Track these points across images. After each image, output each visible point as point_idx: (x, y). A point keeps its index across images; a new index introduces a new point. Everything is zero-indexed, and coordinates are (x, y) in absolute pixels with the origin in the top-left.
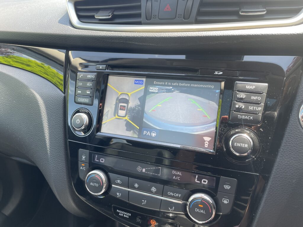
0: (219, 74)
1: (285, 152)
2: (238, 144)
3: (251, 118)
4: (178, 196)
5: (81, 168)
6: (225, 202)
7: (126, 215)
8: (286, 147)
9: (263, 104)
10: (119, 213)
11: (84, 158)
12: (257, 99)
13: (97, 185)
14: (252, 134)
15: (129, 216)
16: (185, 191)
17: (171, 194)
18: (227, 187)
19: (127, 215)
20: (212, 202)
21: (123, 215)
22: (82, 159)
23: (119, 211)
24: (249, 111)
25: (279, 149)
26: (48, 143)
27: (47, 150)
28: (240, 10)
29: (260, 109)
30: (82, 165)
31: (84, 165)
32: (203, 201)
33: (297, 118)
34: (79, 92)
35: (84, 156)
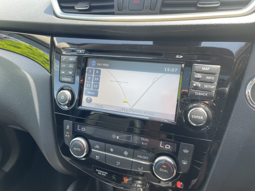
0: (180, 57)
1: (234, 122)
2: (195, 116)
3: (206, 94)
4: (146, 159)
5: (66, 136)
6: (184, 163)
7: (103, 173)
8: (235, 118)
9: (216, 83)
10: (98, 172)
11: (68, 127)
12: (211, 79)
13: (79, 150)
14: (206, 108)
15: (106, 174)
16: (152, 155)
17: (140, 157)
18: (186, 151)
19: (105, 174)
20: (173, 163)
21: (101, 174)
22: (67, 128)
23: (98, 171)
24: (205, 88)
25: (229, 120)
26: (38, 115)
27: (38, 121)
28: (198, 2)
29: (213, 87)
30: (67, 133)
31: (68, 133)
32: (166, 163)
33: (244, 94)
34: (63, 72)
35: (68, 126)
